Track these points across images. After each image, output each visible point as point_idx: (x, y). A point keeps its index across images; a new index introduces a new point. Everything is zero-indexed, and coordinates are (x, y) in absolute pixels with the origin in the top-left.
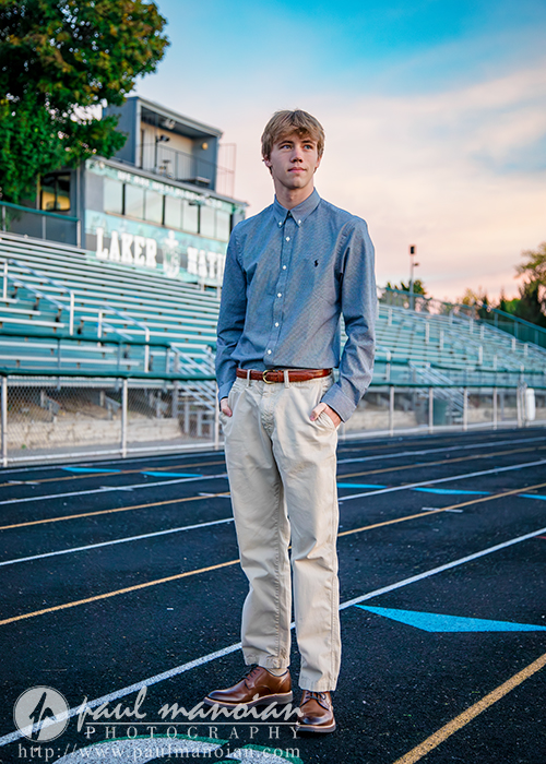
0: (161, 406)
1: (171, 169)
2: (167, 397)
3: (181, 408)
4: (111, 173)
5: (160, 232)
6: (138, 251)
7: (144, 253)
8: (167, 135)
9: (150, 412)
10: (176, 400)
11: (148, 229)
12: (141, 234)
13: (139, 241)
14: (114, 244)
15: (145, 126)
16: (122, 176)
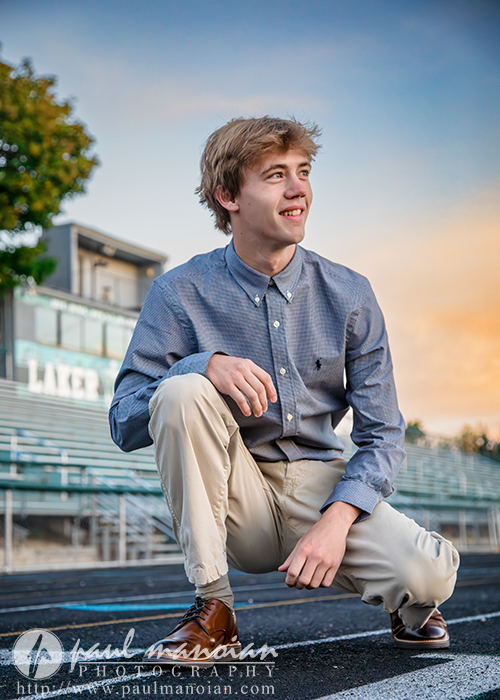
0: (77, 534)
1: (112, 296)
2: (85, 523)
3: (100, 535)
4: (43, 301)
5: (101, 363)
6: (76, 383)
7: (83, 385)
8: (104, 260)
9: (66, 541)
10: (94, 528)
11: (86, 360)
12: (79, 364)
13: (78, 372)
14: (49, 376)
15: (83, 253)
16: (57, 304)
